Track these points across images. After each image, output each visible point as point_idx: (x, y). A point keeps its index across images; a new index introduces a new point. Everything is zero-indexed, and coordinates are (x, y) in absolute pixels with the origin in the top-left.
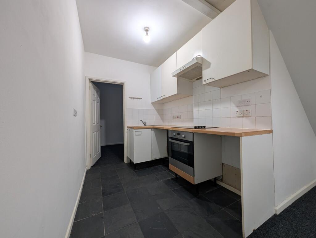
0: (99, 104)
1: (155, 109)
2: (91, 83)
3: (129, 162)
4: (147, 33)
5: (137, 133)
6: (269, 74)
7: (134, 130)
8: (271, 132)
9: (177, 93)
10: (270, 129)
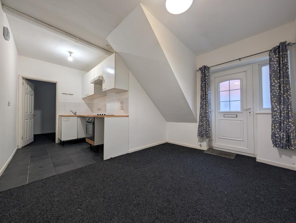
0: (33, 96)
1: (86, 103)
2: (24, 80)
3: (60, 142)
4: (70, 55)
5: (64, 120)
6: (128, 90)
7: (62, 118)
8: (128, 116)
9: (93, 94)
10: (128, 115)
